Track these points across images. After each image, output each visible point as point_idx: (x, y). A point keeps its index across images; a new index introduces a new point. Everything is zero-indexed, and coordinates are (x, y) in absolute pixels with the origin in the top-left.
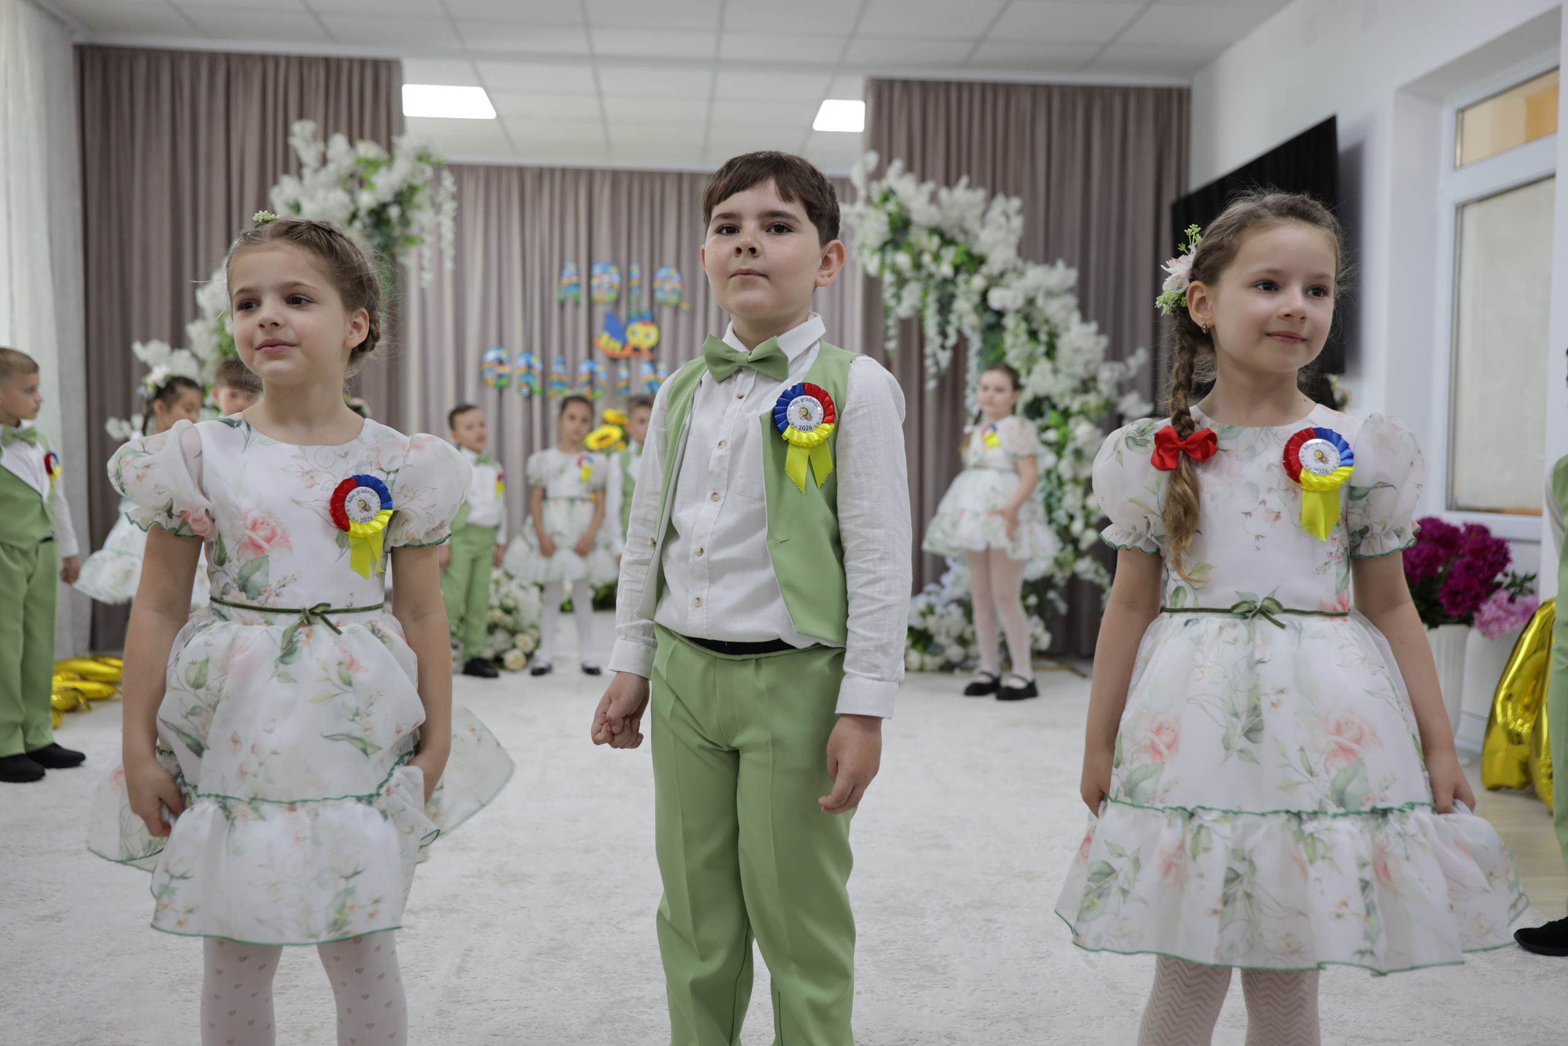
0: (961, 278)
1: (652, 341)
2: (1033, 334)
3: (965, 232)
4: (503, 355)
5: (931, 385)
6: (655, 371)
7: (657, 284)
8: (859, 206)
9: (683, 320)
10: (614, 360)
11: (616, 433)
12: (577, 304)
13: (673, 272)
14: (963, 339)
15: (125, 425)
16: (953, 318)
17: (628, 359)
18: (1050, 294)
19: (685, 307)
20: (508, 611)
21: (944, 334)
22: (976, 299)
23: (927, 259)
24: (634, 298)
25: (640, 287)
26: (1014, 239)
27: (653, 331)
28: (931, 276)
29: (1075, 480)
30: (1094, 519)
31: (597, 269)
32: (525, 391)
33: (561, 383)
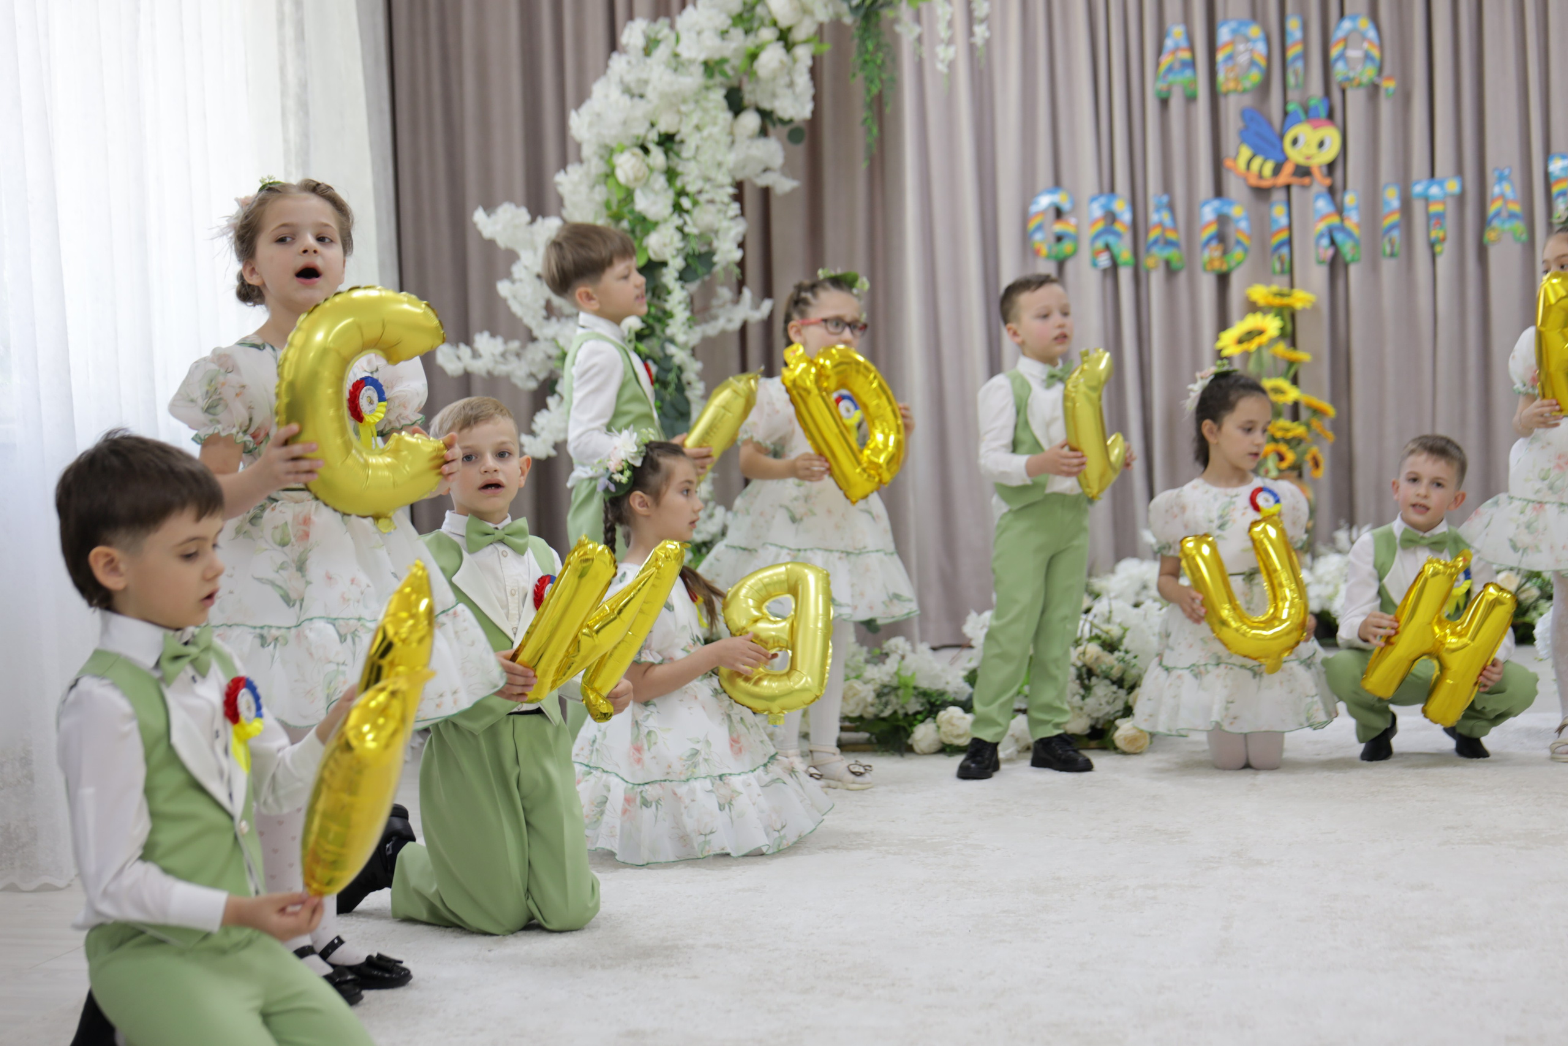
1: (1331, 151)
4: (1061, 199)
6: (1340, 210)
7: (1335, 52)
9: (1386, 109)
10: (1261, 193)
11: (1272, 325)
12: (1191, 99)
13: (1364, 24)
15: (464, 351)
17: (1288, 187)
19: (1389, 85)
20: (1110, 646)
24: (1291, 80)
25: (1305, 56)
27: (1332, 136)
31: (1224, 34)
32: (1104, 260)
33: (1169, 243)
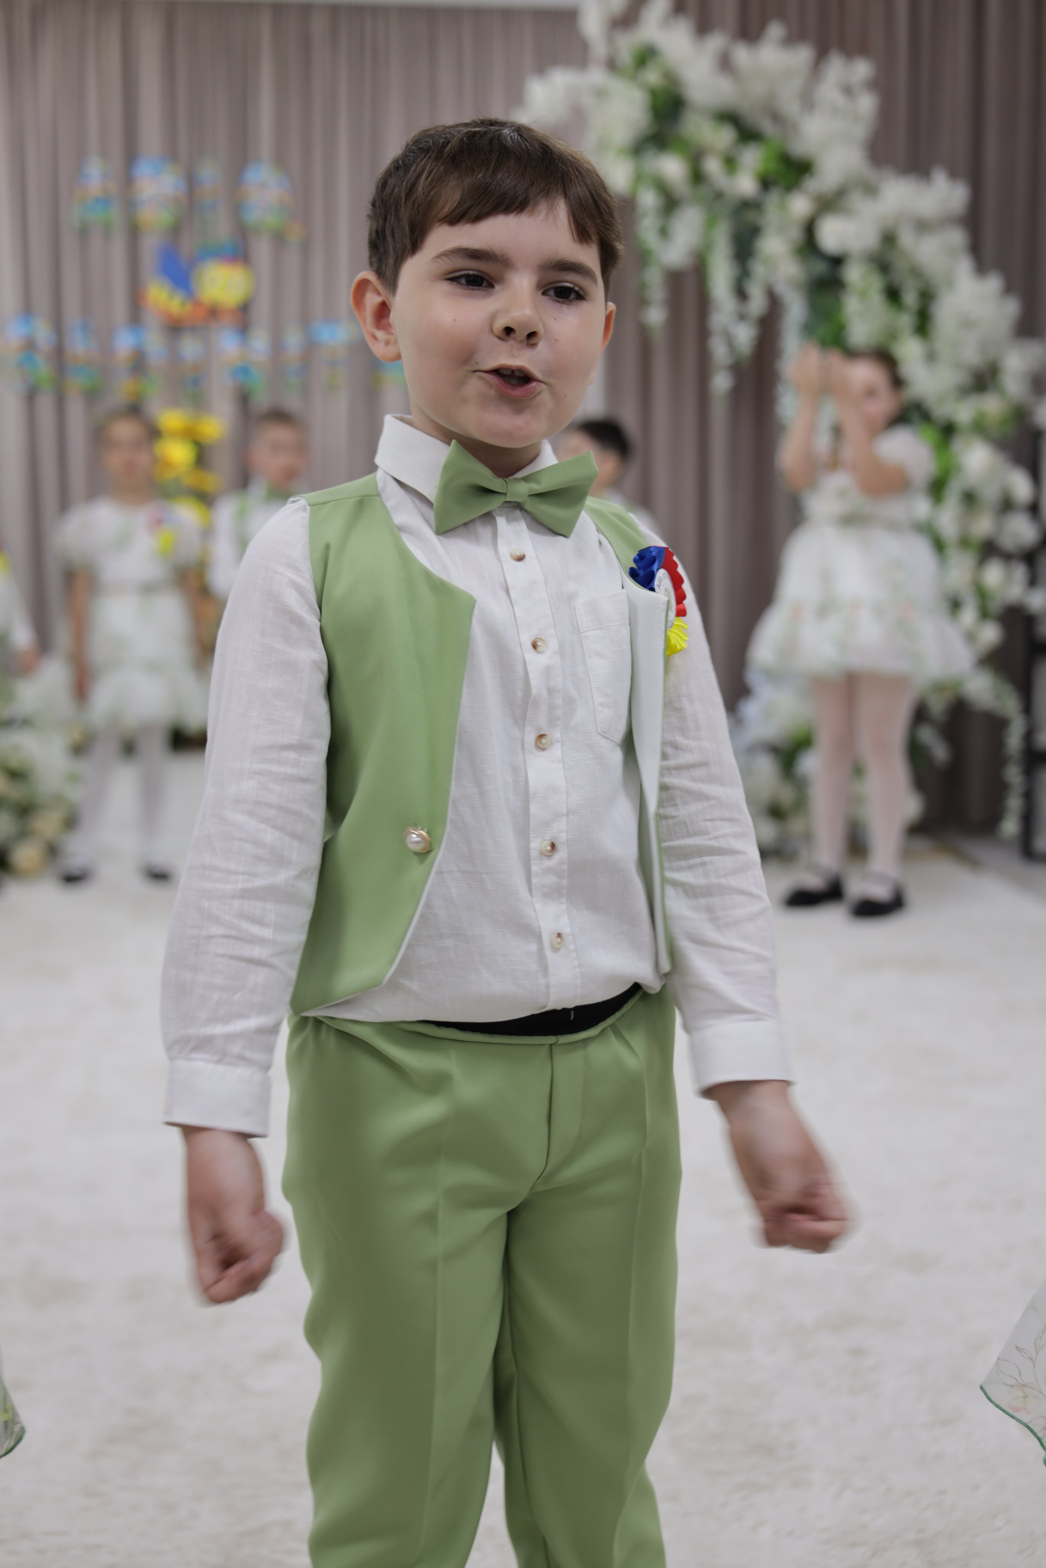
0: (773, 200)
2: (893, 295)
3: (777, 118)
5: (721, 382)
7: (245, 196)
8: (597, 76)
10: (175, 327)
12: (109, 232)
14: (774, 303)
16: (758, 269)
18: (923, 226)
21: (741, 294)
22: (796, 234)
23: (713, 166)
26: (860, 131)
28: (719, 195)
29: (964, 542)
30: (995, 606)
